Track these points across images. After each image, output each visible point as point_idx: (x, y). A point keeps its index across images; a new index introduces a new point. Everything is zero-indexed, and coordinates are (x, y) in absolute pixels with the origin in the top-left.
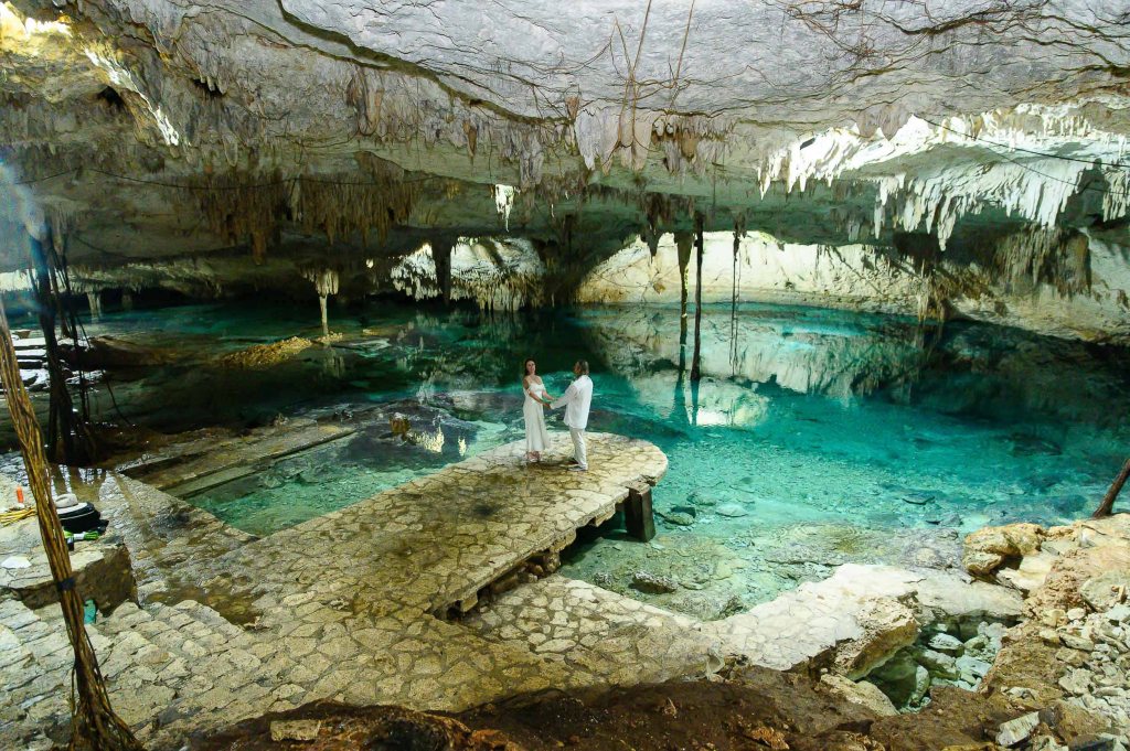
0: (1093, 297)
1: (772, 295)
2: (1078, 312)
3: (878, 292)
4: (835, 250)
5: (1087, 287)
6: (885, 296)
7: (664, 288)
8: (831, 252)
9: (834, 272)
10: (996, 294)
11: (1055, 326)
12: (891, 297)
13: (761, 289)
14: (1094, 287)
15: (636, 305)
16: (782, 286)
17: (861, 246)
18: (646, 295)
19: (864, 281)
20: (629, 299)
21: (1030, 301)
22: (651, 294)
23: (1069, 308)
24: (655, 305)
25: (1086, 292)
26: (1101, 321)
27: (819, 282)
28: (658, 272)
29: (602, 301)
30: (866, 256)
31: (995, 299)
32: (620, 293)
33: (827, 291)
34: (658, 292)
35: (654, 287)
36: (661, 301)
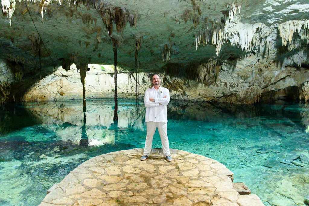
0: (216, 85)
1: (106, 95)
2: (209, 91)
4: (133, 76)
5: (214, 83)
7: (64, 94)
8: (131, 77)
9: (131, 84)
10: (184, 88)
11: (199, 97)
13: (102, 93)
14: (216, 82)
15: (52, 101)
16: (110, 91)
17: (144, 73)
18: (57, 97)
19: (141, 87)
20: (49, 99)
21: (194, 90)
22: (58, 96)
23: (206, 90)
24: (61, 100)
25: (214, 84)
26: (216, 93)
27: (125, 88)
28: (61, 88)
29: (36, 100)
30: (144, 77)
31: (183, 90)
32: (44, 97)
33: (127, 92)
34: (62, 96)
35: (60, 93)
36: (63, 99)
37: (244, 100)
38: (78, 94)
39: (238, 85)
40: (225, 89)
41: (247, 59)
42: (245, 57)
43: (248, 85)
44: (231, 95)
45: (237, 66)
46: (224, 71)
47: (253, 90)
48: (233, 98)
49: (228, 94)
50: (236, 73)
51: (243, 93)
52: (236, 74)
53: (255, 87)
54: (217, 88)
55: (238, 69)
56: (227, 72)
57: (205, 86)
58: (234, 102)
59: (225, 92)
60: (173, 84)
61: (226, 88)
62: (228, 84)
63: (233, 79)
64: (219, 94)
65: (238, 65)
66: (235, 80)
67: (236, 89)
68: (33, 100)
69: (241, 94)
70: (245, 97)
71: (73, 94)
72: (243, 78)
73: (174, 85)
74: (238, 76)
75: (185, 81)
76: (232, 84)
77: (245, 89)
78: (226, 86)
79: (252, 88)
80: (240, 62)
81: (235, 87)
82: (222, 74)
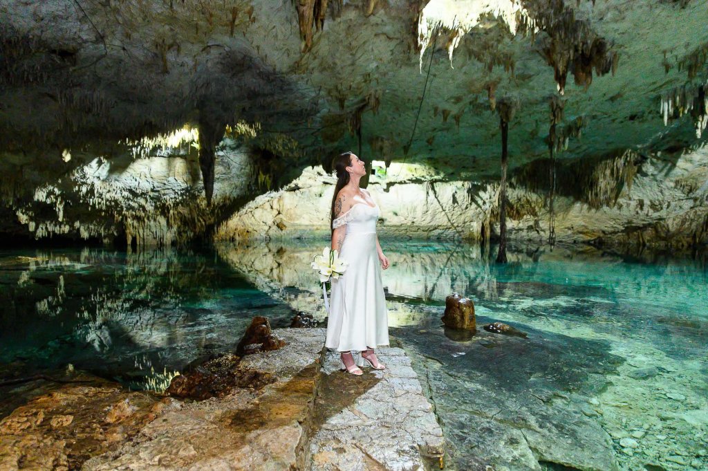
0: (616, 207)
2: (597, 220)
3: (449, 220)
5: (614, 201)
6: (452, 224)
7: (285, 226)
9: (425, 207)
10: (539, 214)
12: (455, 225)
14: (619, 200)
15: (261, 241)
17: (461, 183)
18: (271, 233)
19: (443, 213)
20: (257, 235)
21: (561, 217)
22: (274, 232)
23: (591, 218)
24: (279, 240)
25: (611, 204)
26: (612, 223)
27: (411, 215)
28: (279, 213)
29: (233, 238)
30: (456, 192)
31: (536, 218)
32: (248, 232)
33: (413, 222)
34: (282, 230)
35: (278, 226)
36: (283, 237)
37: (675, 238)
38: (310, 227)
39: (668, 206)
40: (637, 213)
41: (703, 150)
42: (702, 146)
43: (691, 203)
44: (645, 227)
45: (678, 164)
46: (645, 175)
47: (699, 215)
48: (648, 234)
49: (640, 223)
50: (673, 179)
51: (675, 222)
52: (672, 181)
53: (702, 208)
54: (618, 212)
55: (680, 171)
56: (651, 177)
57: (589, 209)
58: (648, 241)
59: (635, 221)
60: (515, 206)
61: (639, 212)
62: (647, 202)
63: (661, 192)
64: (618, 226)
65: (681, 163)
66: (667, 194)
67: (663, 213)
68: (228, 238)
69: (672, 224)
70: (679, 230)
71: (303, 228)
72: (686, 189)
73: (517, 207)
74: (675, 187)
75: (546, 199)
76: (657, 203)
77: (681, 214)
78: (642, 209)
79: (696, 212)
80: (688, 156)
81: (662, 208)
82: (637, 181)
